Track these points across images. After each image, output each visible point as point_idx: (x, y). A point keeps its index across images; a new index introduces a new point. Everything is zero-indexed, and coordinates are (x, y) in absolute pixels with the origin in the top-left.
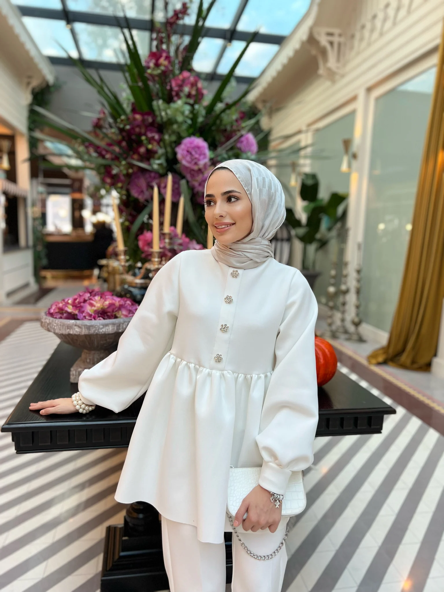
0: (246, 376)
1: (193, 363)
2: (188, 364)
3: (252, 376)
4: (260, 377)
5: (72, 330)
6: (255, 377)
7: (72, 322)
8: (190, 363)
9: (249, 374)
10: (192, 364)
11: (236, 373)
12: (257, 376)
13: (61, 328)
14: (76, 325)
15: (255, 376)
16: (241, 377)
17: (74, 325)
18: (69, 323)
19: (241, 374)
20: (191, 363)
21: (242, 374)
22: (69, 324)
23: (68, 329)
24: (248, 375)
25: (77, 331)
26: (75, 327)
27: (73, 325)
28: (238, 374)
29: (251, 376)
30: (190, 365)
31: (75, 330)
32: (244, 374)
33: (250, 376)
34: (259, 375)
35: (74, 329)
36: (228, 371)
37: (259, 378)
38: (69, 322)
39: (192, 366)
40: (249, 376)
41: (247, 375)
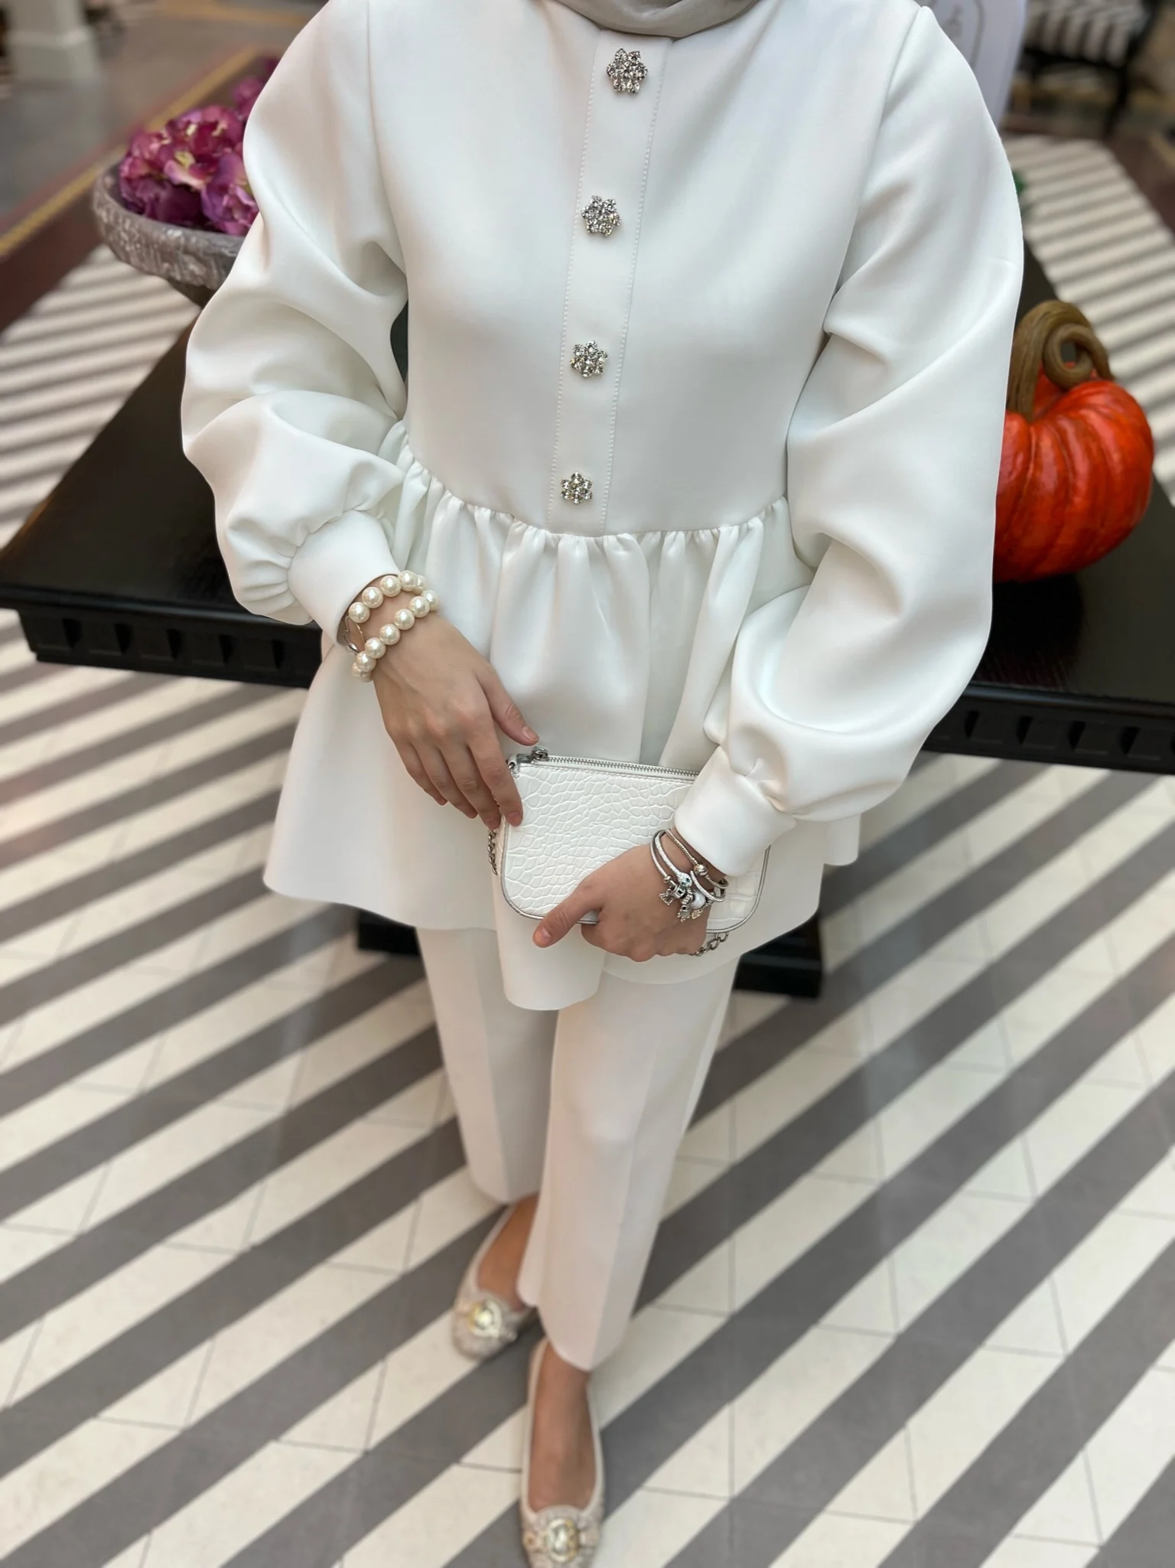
0: (692, 535)
1: (487, 507)
2: (470, 507)
3: (719, 532)
4: (749, 530)
5: (176, 267)
6: (728, 533)
7: (175, 233)
8: (474, 504)
9: (703, 529)
10: (483, 509)
11: (655, 531)
12: (736, 529)
13: (144, 254)
14: (186, 252)
15: (731, 532)
16: (675, 545)
17: (182, 249)
18: (163, 238)
19: (674, 533)
20: (480, 506)
21: (678, 531)
22: (165, 244)
23: (164, 260)
24: (701, 531)
25: (192, 274)
26: (187, 258)
27: (178, 248)
28: (662, 532)
29: (715, 531)
30: (476, 514)
31: (186, 269)
32: (686, 531)
33: (708, 532)
34: (747, 522)
35: (185, 264)
36: (619, 536)
37: (744, 533)
38: (166, 232)
39: (483, 514)
40: (704, 536)
41: (698, 530)
